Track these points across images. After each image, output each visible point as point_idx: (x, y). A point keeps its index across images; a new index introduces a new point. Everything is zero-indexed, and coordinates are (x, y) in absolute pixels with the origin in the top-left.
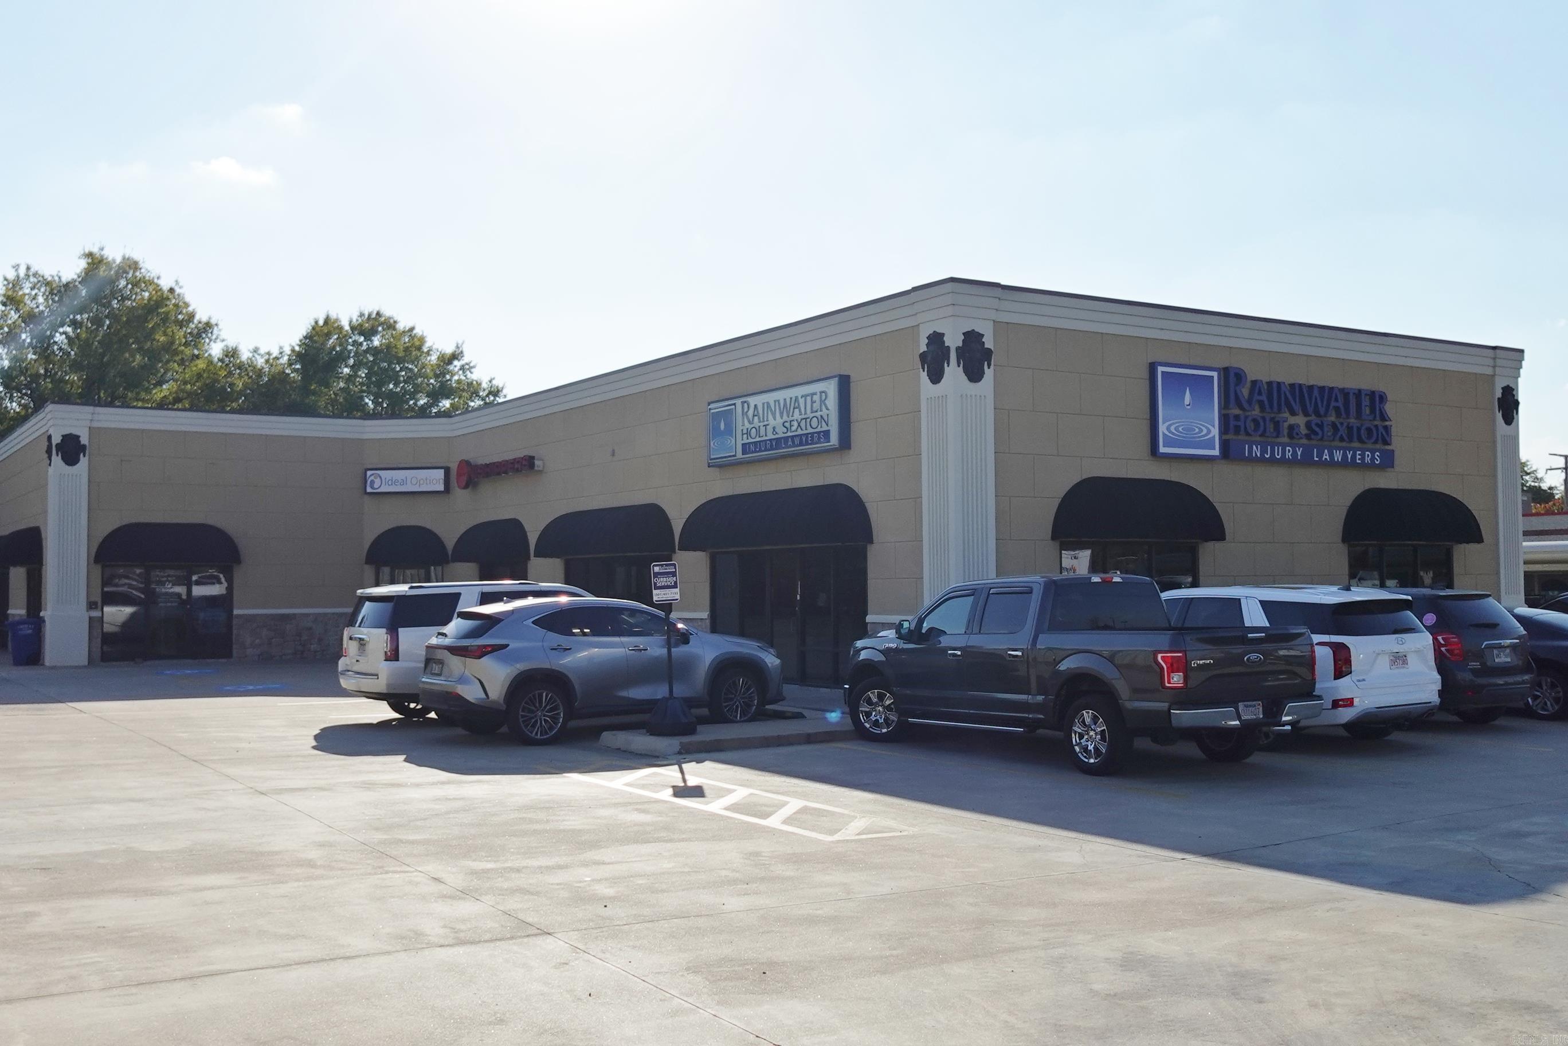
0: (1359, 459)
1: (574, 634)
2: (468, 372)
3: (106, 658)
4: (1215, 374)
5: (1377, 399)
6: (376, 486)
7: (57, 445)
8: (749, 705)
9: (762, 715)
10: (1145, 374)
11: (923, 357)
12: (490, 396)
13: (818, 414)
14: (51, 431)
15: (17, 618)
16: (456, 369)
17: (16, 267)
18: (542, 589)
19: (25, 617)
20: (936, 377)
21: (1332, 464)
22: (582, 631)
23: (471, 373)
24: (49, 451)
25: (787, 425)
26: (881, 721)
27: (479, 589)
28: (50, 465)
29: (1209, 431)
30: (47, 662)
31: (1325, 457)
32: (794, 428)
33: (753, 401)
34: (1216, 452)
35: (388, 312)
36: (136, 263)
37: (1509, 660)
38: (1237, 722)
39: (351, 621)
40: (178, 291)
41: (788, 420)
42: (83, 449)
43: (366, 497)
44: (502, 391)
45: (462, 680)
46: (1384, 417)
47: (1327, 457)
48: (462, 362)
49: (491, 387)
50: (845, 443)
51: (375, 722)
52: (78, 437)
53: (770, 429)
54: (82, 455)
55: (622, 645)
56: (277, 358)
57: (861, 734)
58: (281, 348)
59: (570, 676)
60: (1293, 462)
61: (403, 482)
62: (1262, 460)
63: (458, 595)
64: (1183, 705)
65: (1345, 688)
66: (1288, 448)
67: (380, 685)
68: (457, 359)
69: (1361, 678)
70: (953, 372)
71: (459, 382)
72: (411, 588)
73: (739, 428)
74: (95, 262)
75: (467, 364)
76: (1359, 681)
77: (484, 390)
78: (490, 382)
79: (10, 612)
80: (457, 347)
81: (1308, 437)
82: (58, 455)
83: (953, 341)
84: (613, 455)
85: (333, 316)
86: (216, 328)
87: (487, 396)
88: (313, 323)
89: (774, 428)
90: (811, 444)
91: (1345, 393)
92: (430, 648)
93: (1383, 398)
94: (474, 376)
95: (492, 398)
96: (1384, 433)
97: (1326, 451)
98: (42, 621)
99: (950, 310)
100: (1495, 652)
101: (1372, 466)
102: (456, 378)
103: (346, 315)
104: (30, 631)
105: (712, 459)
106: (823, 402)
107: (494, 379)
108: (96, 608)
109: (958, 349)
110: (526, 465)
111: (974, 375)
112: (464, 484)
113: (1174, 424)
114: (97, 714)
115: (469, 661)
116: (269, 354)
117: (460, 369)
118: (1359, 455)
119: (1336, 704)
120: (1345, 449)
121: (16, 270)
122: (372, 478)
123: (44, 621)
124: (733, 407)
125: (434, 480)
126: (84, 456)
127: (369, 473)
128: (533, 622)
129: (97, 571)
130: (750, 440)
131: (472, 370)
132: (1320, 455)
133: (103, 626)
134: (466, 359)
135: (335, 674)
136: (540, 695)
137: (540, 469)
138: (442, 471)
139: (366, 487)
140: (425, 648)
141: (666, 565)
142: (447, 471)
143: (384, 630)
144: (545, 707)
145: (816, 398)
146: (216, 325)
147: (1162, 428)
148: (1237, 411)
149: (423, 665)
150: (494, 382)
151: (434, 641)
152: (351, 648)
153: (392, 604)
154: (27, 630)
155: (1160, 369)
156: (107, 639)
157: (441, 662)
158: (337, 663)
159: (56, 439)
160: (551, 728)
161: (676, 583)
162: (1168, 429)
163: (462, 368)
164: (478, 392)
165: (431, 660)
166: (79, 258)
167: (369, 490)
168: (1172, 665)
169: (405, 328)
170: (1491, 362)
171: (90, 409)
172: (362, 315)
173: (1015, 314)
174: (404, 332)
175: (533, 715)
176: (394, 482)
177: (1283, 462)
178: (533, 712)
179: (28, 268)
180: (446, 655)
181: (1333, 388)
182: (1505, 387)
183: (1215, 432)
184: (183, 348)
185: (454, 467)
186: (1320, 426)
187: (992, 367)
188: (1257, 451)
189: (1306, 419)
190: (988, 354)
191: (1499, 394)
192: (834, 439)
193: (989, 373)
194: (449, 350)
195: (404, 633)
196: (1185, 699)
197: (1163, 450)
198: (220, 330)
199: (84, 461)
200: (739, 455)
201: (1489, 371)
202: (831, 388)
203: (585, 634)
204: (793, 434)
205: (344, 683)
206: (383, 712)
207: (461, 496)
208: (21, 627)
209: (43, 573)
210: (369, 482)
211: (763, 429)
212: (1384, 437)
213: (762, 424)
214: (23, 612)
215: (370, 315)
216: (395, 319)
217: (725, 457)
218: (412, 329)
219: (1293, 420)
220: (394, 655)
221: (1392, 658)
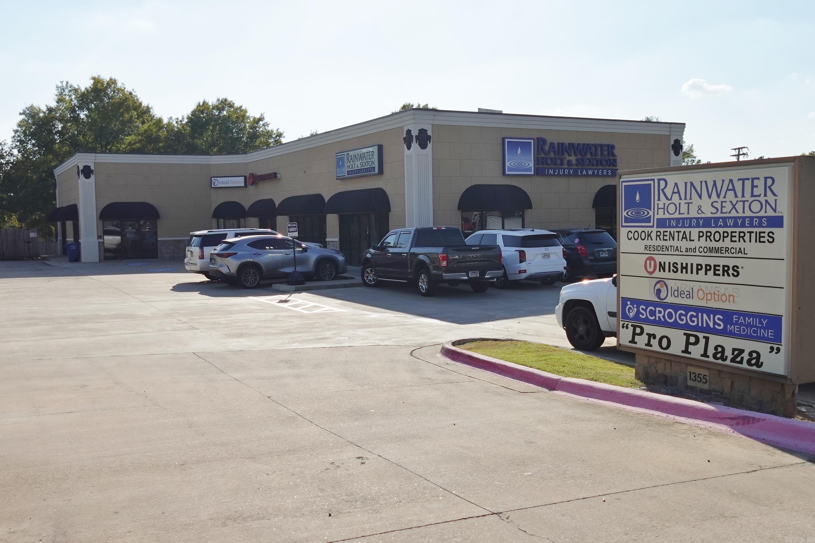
0: (601, 173)
1: (266, 249)
2: (266, 126)
3: (106, 259)
4: (532, 141)
5: (611, 148)
6: (216, 184)
7: (82, 170)
8: (332, 275)
9: (336, 278)
10: (500, 142)
11: (405, 139)
12: (277, 137)
13: (371, 160)
14: (79, 165)
15: (71, 242)
16: (261, 126)
17: (62, 82)
18: (260, 232)
19: (73, 242)
20: (409, 148)
21: (587, 175)
22: (270, 248)
23: (268, 127)
24: (78, 173)
25: (361, 164)
26: (372, 279)
27: (235, 232)
28: (79, 178)
29: (529, 165)
30: (83, 261)
31: (584, 173)
32: (363, 166)
33: (351, 153)
34: (532, 173)
35: (229, 99)
36: (115, 81)
37: (607, 256)
38: (467, 278)
39: (189, 244)
40: (134, 93)
41: (362, 162)
42: (92, 171)
43: (212, 189)
44: (282, 135)
45: (221, 266)
46: (614, 155)
47: (585, 173)
48: (264, 122)
49: (278, 133)
50: (381, 171)
51: (198, 282)
52: (90, 166)
53: (356, 165)
54: (92, 174)
55: (281, 253)
56: (181, 121)
57: (365, 284)
58: (183, 116)
59: (262, 265)
60: (569, 175)
61: (227, 183)
62: (554, 175)
63: (227, 234)
64: (447, 272)
65: (523, 266)
66: (566, 170)
67: (198, 268)
68: (261, 121)
69: (529, 263)
70: (415, 145)
71: (262, 131)
72: (209, 232)
73: (346, 164)
74: (97, 81)
75: (265, 123)
76: (528, 264)
77: (275, 134)
78: (277, 130)
79: (67, 239)
80: (262, 115)
81: (576, 165)
82: (82, 174)
83: (415, 133)
84: (305, 172)
85: (207, 101)
86: (151, 110)
87: (276, 137)
88: (198, 104)
89: (357, 165)
90: (369, 172)
91: (595, 146)
92: (212, 254)
93: (613, 147)
94: (269, 128)
95: (278, 138)
96: (613, 162)
97: (584, 171)
98: (80, 243)
99: (412, 121)
100: (601, 253)
101: (607, 175)
102: (261, 129)
103: (212, 101)
104: (75, 248)
105: (337, 177)
106: (373, 155)
107: (279, 129)
108: (101, 238)
109: (416, 136)
110: (273, 176)
111: (423, 146)
112: (251, 184)
113: (513, 162)
114: (99, 280)
115: (224, 259)
116: (177, 119)
117: (263, 126)
118: (601, 171)
119: (520, 272)
120: (593, 169)
121: (62, 83)
122: (214, 181)
123: (80, 244)
124: (344, 156)
125: (240, 182)
126: (93, 174)
127: (213, 179)
128: (247, 245)
129: (101, 222)
130: (350, 170)
131: (268, 126)
132: (582, 172)
133: (104, 245)
134: (265, 121)
135: (184, 264)
136: (250, 271)
137: (280, 178)
138: (243, 178)
139: (211, 185)
140: (210, 254)
141: (293, 224)
142: (245, 177)
143: (198, 248)
144: (252, 275)
145: (371, 153)
146: (152, 108)
147: (507, 164)
148: (543, 155)
149: (209, 260)
150: (279, 130)
151: (213, 252)
152: (188, 254)
153: (201, 238)
154: (74, 247)
155: (507, 140)
156: (107, 250)
157: (214, 259)
158: (184, 260)
159: (81, 168)
160: (254, 283)
161: (296, 230)
162: (510, 164)
163: (263, 125)
164: (272, 136)
165: (212, 259)
166: (90, 79)
167: (213, 186)
168: (443, 258)
169: (238, 106)
170: (669, 129)
171: (94, 154)
172: (218, 100)
173: (440, 121)
174: (237, 108)
175: (247, 278)
176: (224, 183)
177: (564, 175)
178: (247, 277)
179: (67, 83)
180: (215, 257)
181: (588, 144)
182: (676, 140)
183: (532, 164)
184: (136, 120)
185: (248, 175)
186: (582, 160)
187: (431, 143)
188: (551, 172)
189: (576, 158)
190: (429, 138)
191: (672, 143)
192: (377, 171)
193: (430, 145)
194: (258, 116)
195: (205, 248)
196: (448, 270)
197: (507, 173)
198: (153, 110)
199: (93, 177)
200: (346, 176)
201: (668, 133)
202: (375, 149)
203: (270, 249)
204: (363, 168)
205: (187, 268)
206: (203, 278)
207: (251, 188)
208: (72, 246)
209: (79, 223)
210: (213, 183)
211: (354, 165)
212: (614, 163)
213: (353, 163)
214: (72, 240)
215: (222, 101)
216: (233, 102)
217: (340, 176)
218: (241, 107)
219: (570, 158)
220: (202, 257)
221: (543, 256)
